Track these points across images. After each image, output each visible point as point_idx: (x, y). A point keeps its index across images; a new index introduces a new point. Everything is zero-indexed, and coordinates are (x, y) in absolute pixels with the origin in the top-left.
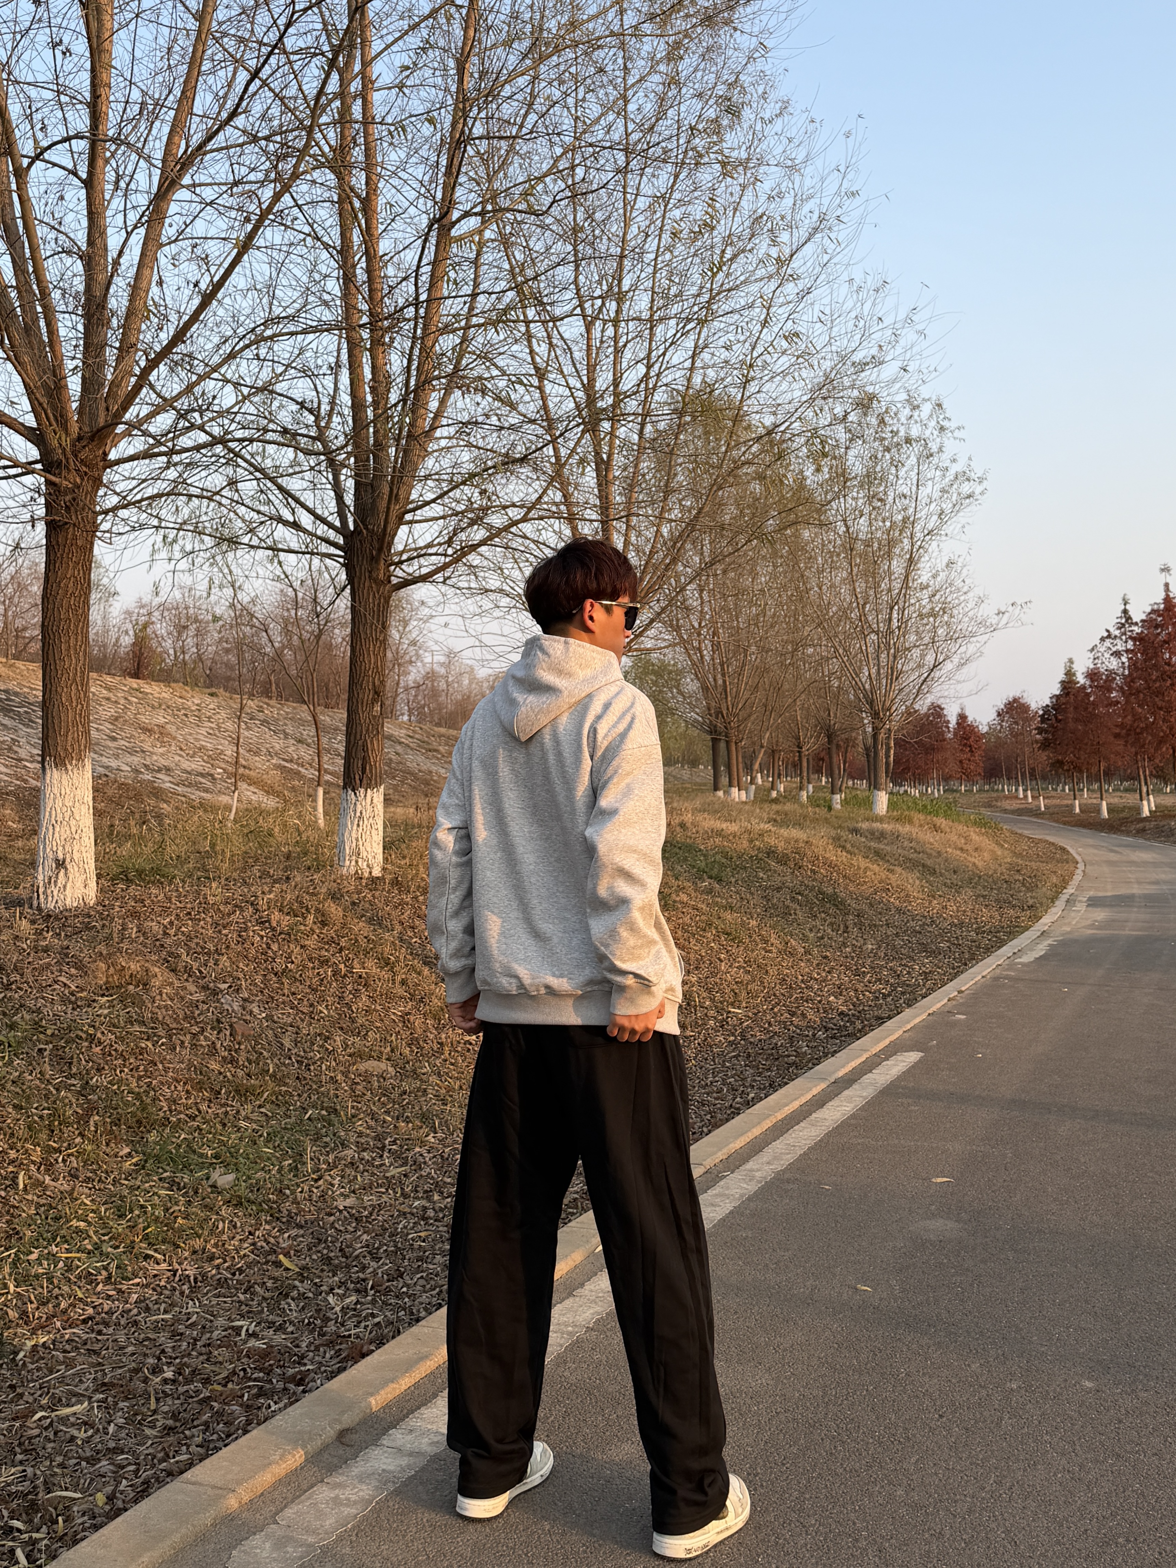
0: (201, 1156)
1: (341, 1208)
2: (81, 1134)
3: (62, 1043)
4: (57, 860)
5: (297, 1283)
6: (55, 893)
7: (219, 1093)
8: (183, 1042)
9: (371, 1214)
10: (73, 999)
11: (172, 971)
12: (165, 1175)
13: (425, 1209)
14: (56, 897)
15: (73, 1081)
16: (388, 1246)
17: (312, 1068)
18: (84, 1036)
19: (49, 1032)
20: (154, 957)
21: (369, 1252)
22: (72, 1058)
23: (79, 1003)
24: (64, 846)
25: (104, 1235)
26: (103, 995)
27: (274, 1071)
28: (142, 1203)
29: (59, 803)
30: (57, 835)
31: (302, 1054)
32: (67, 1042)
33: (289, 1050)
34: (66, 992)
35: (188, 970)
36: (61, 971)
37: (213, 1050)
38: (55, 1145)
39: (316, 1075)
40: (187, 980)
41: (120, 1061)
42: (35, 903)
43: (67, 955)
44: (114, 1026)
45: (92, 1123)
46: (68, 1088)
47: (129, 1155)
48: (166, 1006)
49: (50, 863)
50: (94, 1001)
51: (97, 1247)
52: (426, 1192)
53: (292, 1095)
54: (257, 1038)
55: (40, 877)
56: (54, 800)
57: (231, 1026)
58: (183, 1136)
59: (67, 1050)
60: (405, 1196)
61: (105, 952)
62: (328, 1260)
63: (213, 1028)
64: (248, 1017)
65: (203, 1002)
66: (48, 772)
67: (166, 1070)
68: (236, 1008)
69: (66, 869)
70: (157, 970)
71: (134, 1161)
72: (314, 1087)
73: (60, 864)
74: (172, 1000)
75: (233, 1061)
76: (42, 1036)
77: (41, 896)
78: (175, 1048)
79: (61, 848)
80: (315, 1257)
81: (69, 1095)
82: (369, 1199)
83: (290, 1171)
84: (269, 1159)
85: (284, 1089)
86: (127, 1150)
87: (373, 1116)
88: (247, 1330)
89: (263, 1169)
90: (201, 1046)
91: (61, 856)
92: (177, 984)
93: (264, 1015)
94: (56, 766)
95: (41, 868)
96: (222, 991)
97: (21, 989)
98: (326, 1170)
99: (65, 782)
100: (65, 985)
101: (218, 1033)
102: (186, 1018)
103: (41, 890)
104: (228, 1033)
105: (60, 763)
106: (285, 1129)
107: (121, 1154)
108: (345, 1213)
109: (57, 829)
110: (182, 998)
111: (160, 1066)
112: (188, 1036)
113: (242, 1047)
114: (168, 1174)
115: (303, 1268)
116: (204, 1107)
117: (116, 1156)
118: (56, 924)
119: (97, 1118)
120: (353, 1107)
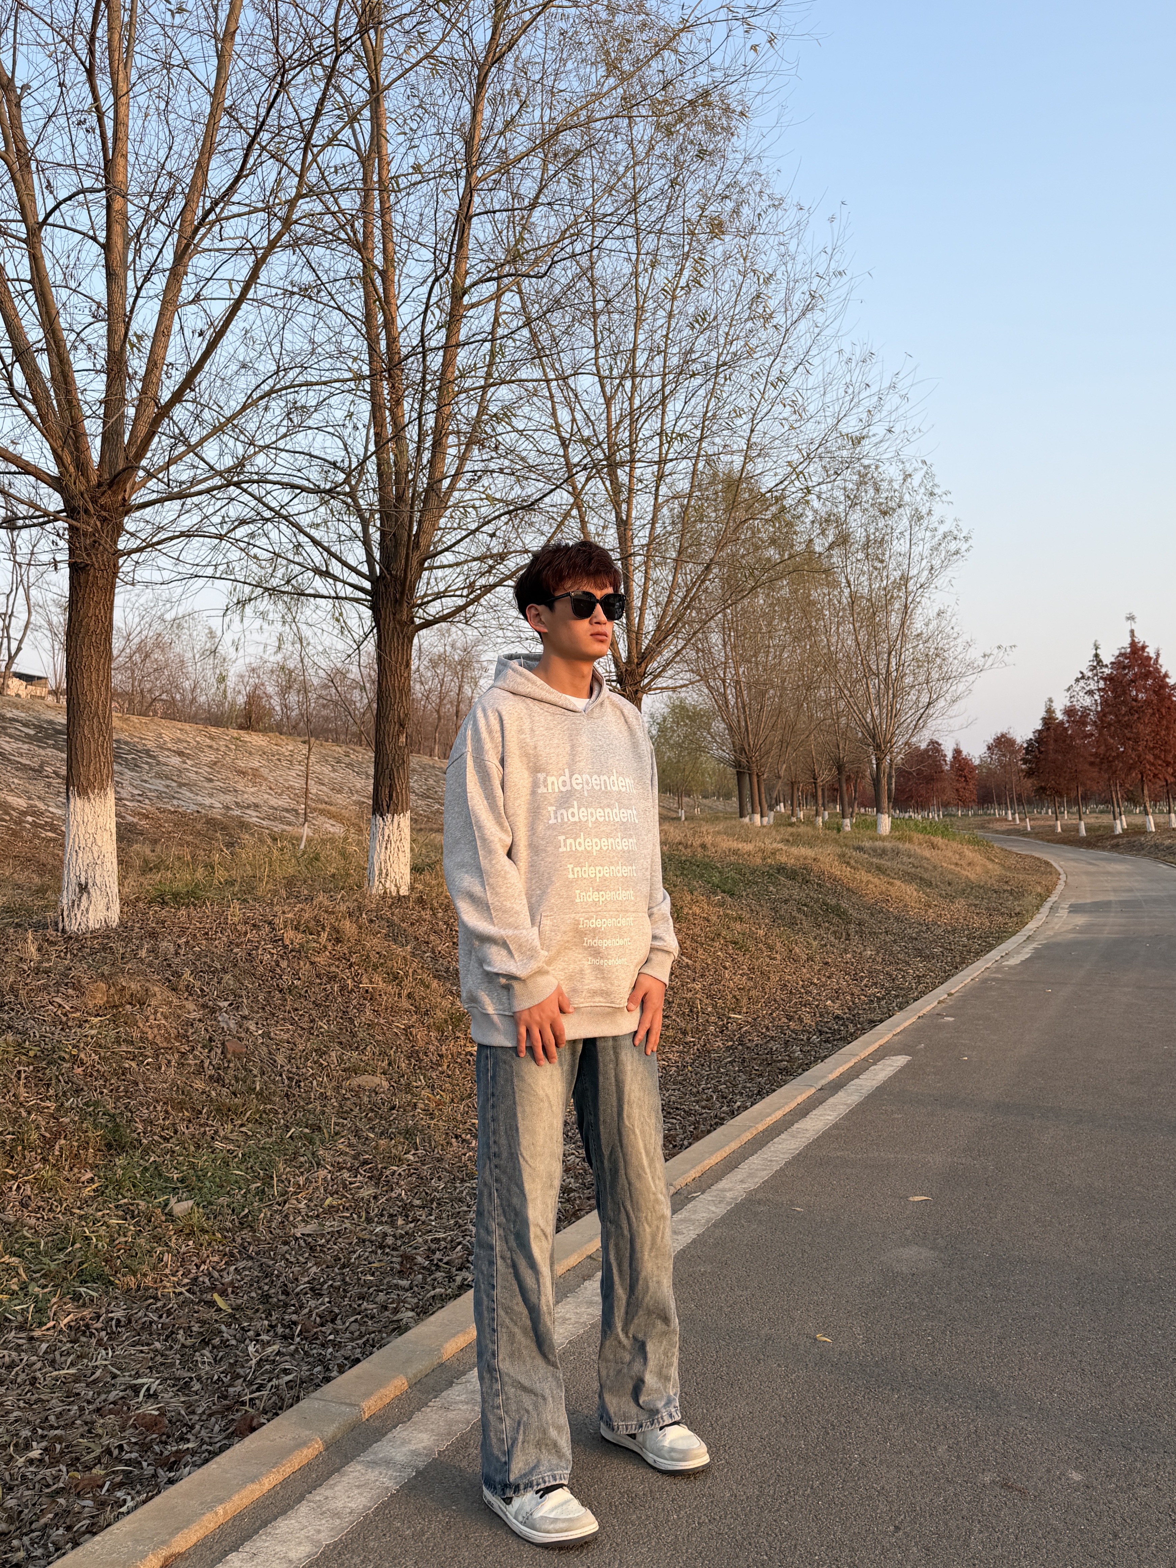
0: (168, 1180)
1: (299, 1235)
2: (45, 1160)
3: (44, 1064)
4: (80, 885)
5: (223, 1328)
6: (78, 916)
7: (201, 1113)
8: (169, 1062)
9: (328, 1242)
10: (64, 1019)
11: (173, 989)
12: (122, 1202)
13: (385, 1235)
14: (79, 920)
15: (48, 1104)
16: (333, 1279)
17: (302, 1084)
18: (67, 1057)
19: (31, 1054)
20: (156, 977)
21: (312, 1289)
22: (51, 1079)
23: (70, 1024)
24: (86, 871)
25: (35, 1272)
26: (96, 1016)
27: (261, 1089)
28: (88, 1233)
29: (82, 830)
30: (80, 861)
31: (294, 1070)
32: (48, 1063)
33: (282, 1066)
34: (59, 1013)
35: (189, 988)
36: (58, 991)
37: (200, 1070)
38: (11, 1172)
39: (306, 1092)
40: (187, 999)
41: (102, 1082)
42: (60, 926)
43: (67, 976)
44: (100, 1046)
45: (57, 1147)
46: (40, 1110)
47: (92, 1180)
48: (159, 1026)
49: (73, 887)
50: (86, 1021)
51: (24, 1287)
52: (391, 1216)
53: (277, 1113)
54: (249, 1056)
55: (65, 901)
56: (78, 827)
57: (223, 1044)
58: (152, 1159)
59: (47, 1071)
60: (369, 1220)
61: (106, 973)
62: (265, 1298)
63: (203, 1047)
64: (243, 1035)
65: (200, 1020)
66: (72, 800)
67: (147, 1090)
68: (232, 1026)
69: (89, 893)
70: (156, 989)
71: (94, 1187)
72: (302, 1103)
73: (83, 888)
74: (166, 1018)
75: (219, 1080)
76: (24, 1058)
77: (66, 919)
78: (160, 1068)
79: (83, 873)
80: (253, 1294)
81: (40, 1118)
82: (331, 1225)
83: (257, 1194)
84: (236, 1182)
85: (269, 1107)
86: (89, 1175)
87: (357, 1133)
88: (148, 1389)
89: (228, 1193)
90: (189, 1065)
91: (83, 882)
92: (176, 1002)
93: (260, 1032)
94: (79, 795)
95: (65, 892)
96: (221, 1009)
97: (13, 1010)
98: (295, 1193)
99: (87, 810)
100: (60, 1005)
101: (210, 1051)
102: (176, 1038)
103: (65, 914)
104: (219, 1051)
105: (83, 792)
106: (263, 1148)
107: (83, 1179)
108: (302, 1242)
109: (80, 855)
110: (179, 1017)
111: (141, 1086)
112: (177, 1056)
113: (231, 1065)
114: (126, 1200)
115: (238, 1308)
116: (182, 1127)
117: (78, 1182)
118: (76, 946)
119: (63, 1142)
120: (336, 1124)
